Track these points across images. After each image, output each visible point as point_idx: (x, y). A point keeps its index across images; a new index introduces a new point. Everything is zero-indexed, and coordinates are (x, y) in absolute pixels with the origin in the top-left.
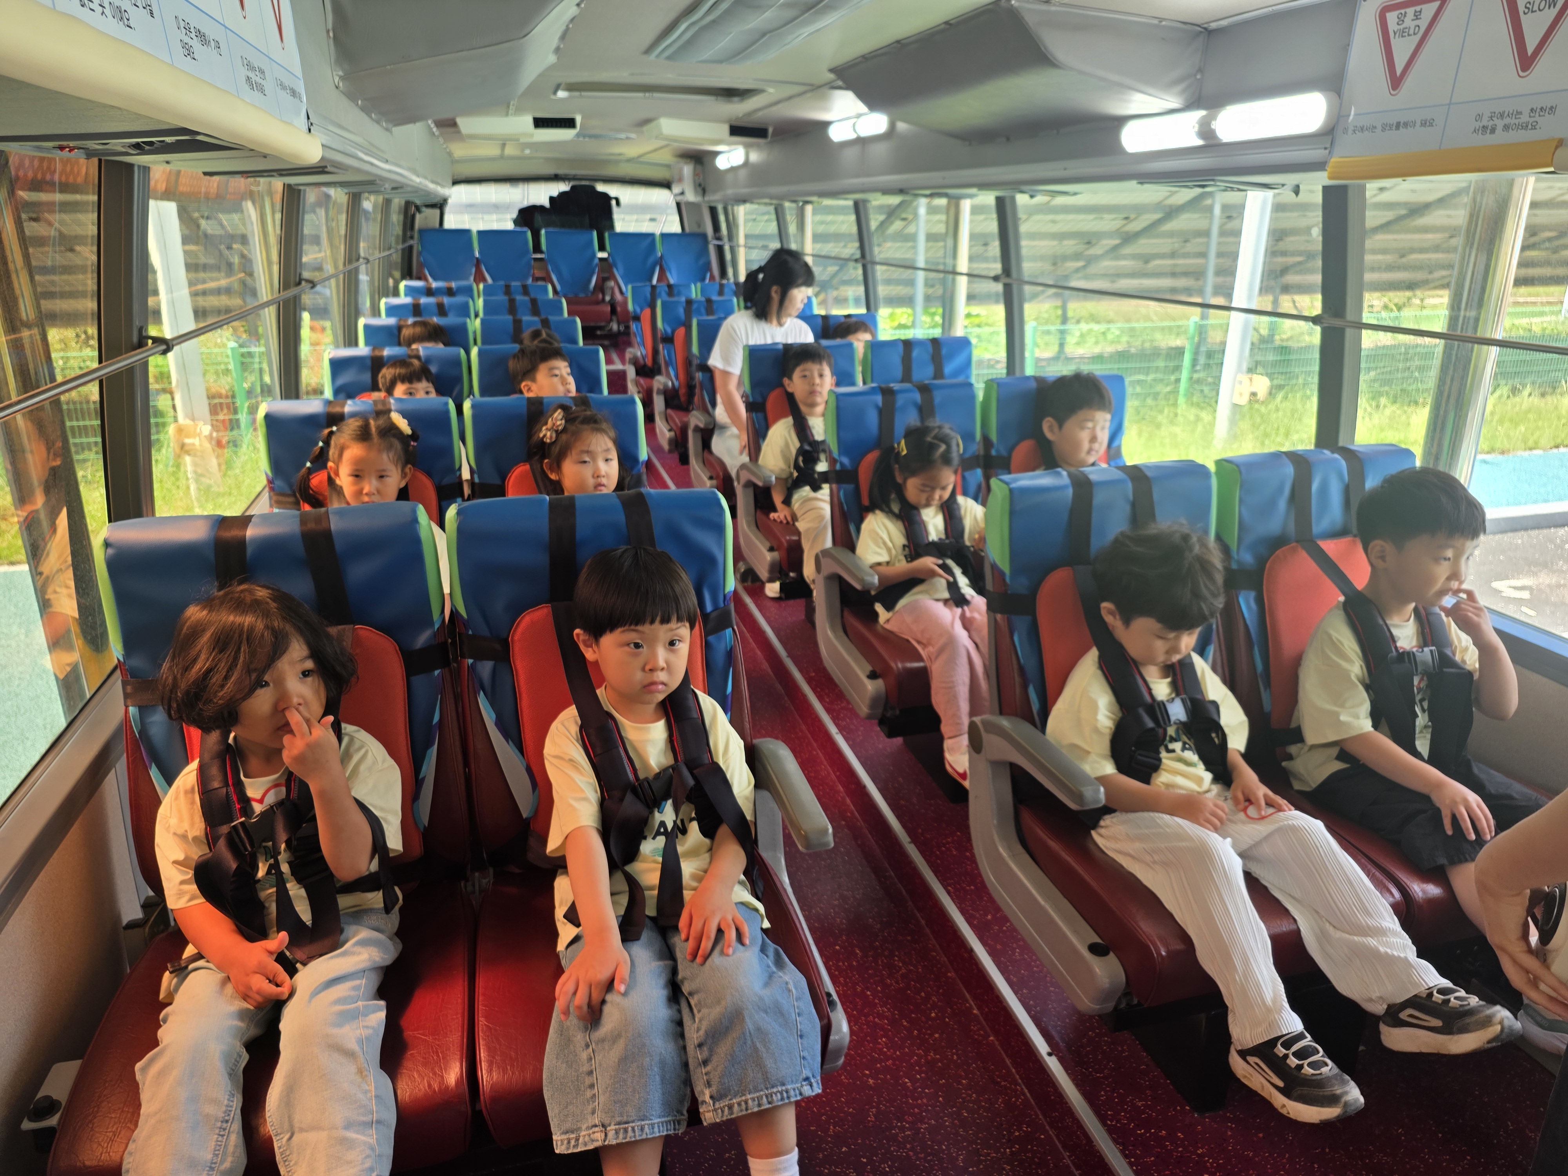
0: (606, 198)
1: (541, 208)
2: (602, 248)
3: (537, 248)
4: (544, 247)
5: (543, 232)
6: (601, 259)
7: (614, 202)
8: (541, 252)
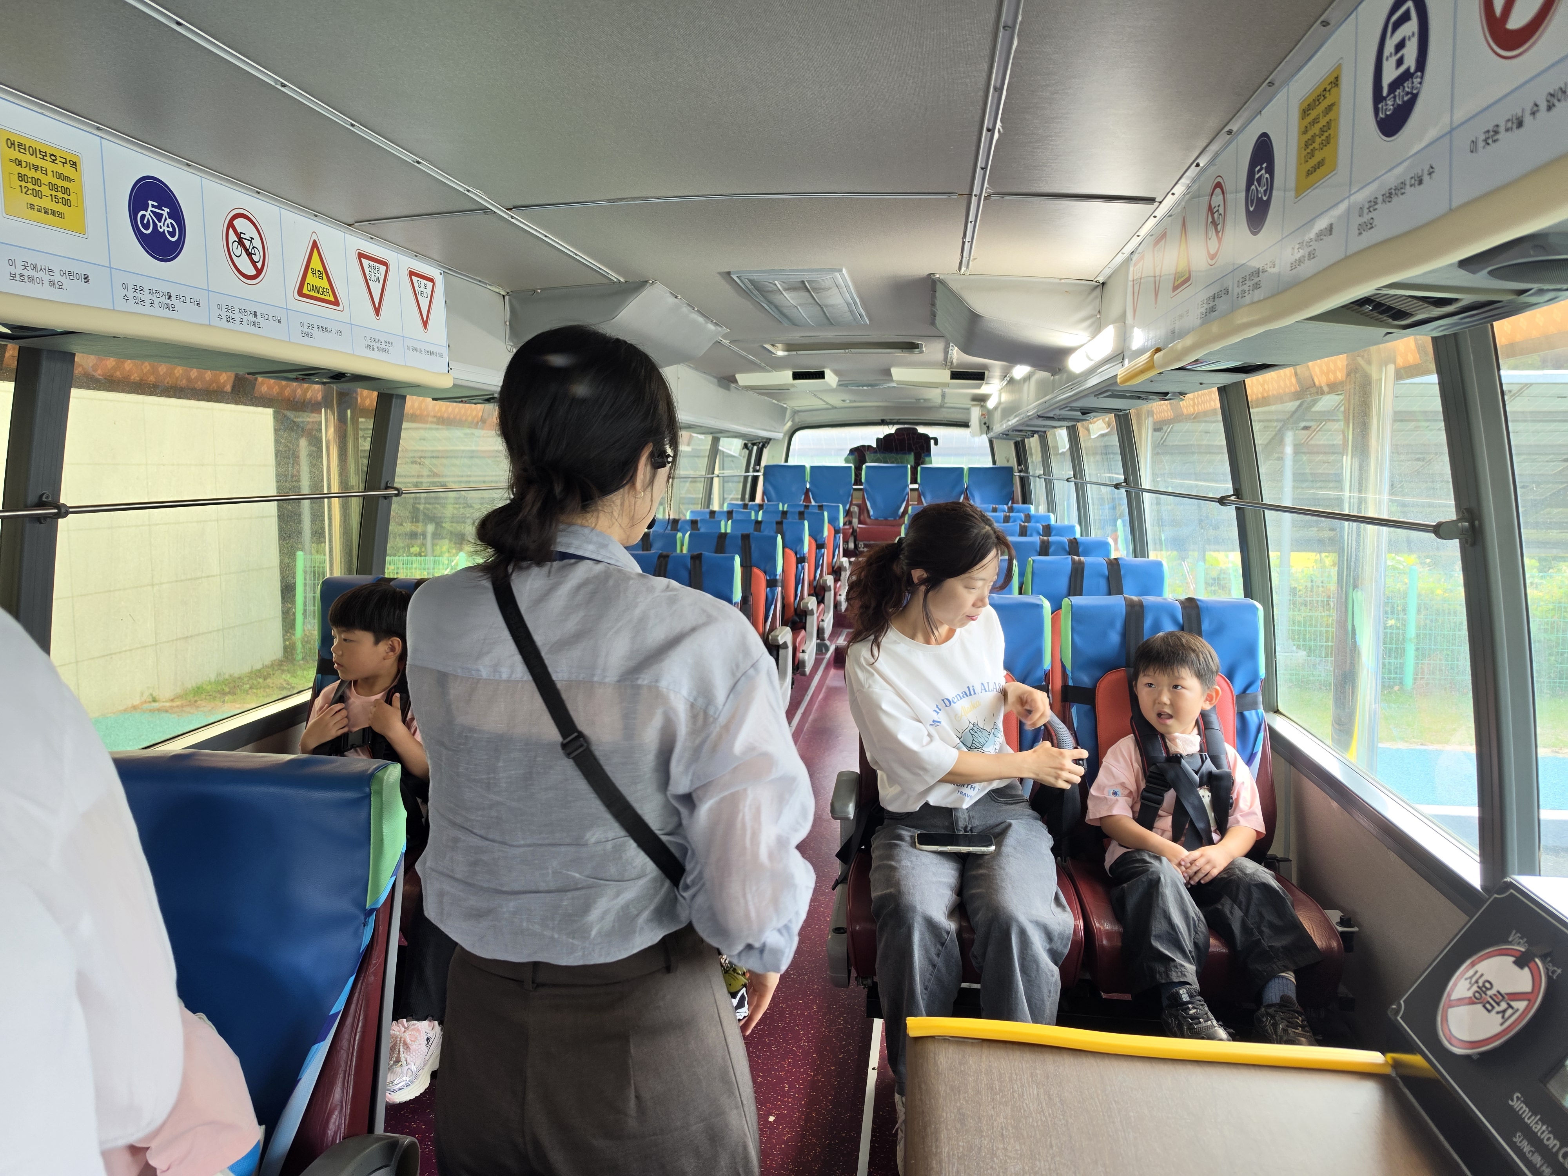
0: (926, 438)
1: (869, 447)
2: (914, 481)
3: (858, 481)
4: (863, 480)
5: (864, 466)
6: (912, 490)
7: (932, 442)
8: (861, 484)
